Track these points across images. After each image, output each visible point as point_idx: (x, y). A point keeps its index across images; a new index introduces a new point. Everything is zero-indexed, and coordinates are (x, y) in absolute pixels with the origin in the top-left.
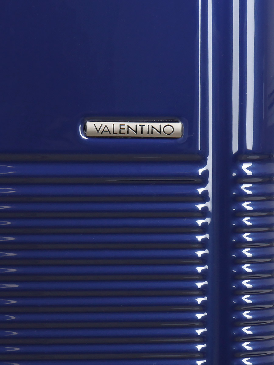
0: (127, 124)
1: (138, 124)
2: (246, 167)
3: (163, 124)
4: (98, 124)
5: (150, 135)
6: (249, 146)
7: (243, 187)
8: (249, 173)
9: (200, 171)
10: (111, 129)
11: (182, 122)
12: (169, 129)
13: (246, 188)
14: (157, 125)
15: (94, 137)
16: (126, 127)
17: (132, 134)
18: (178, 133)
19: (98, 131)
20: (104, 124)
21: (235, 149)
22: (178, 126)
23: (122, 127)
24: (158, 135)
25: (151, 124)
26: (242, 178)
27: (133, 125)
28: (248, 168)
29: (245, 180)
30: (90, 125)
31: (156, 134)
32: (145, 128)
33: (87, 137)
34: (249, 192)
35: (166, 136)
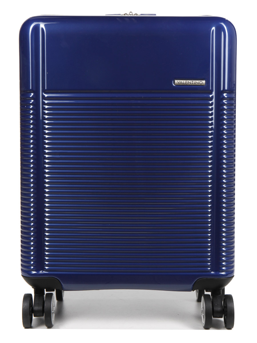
0: (188, 81)
1: (191, 81)
2: (225, 94)
3: (199, 81)
4: (179, 81)
5: (195, 85)
6: (226, 88)
7: (224, 101)
8: (226, 97)
9: (211, 96)
10: (183, 83)
11: (205, 80)
12: (201, 83)
13: (225, 102)
14: (197, 81)
15: (177, 85)
16: (187, 82)
17: (189, 84)
18: (204, 84)
19: (179, 83)
20: (181, 81)
21: (222, 89)
22: (204, 82)
23: (186, 82)
24: (198, 84)
25: (195, 81)
26: (224, 98)
27: (190, 81)
28: (226, 95)
29: (225, 99)
30: (176, 81)
31: (197, 84)
32: (193, 82)
33: (175, 85)
34: (226, 103)
35: (200, 85)
